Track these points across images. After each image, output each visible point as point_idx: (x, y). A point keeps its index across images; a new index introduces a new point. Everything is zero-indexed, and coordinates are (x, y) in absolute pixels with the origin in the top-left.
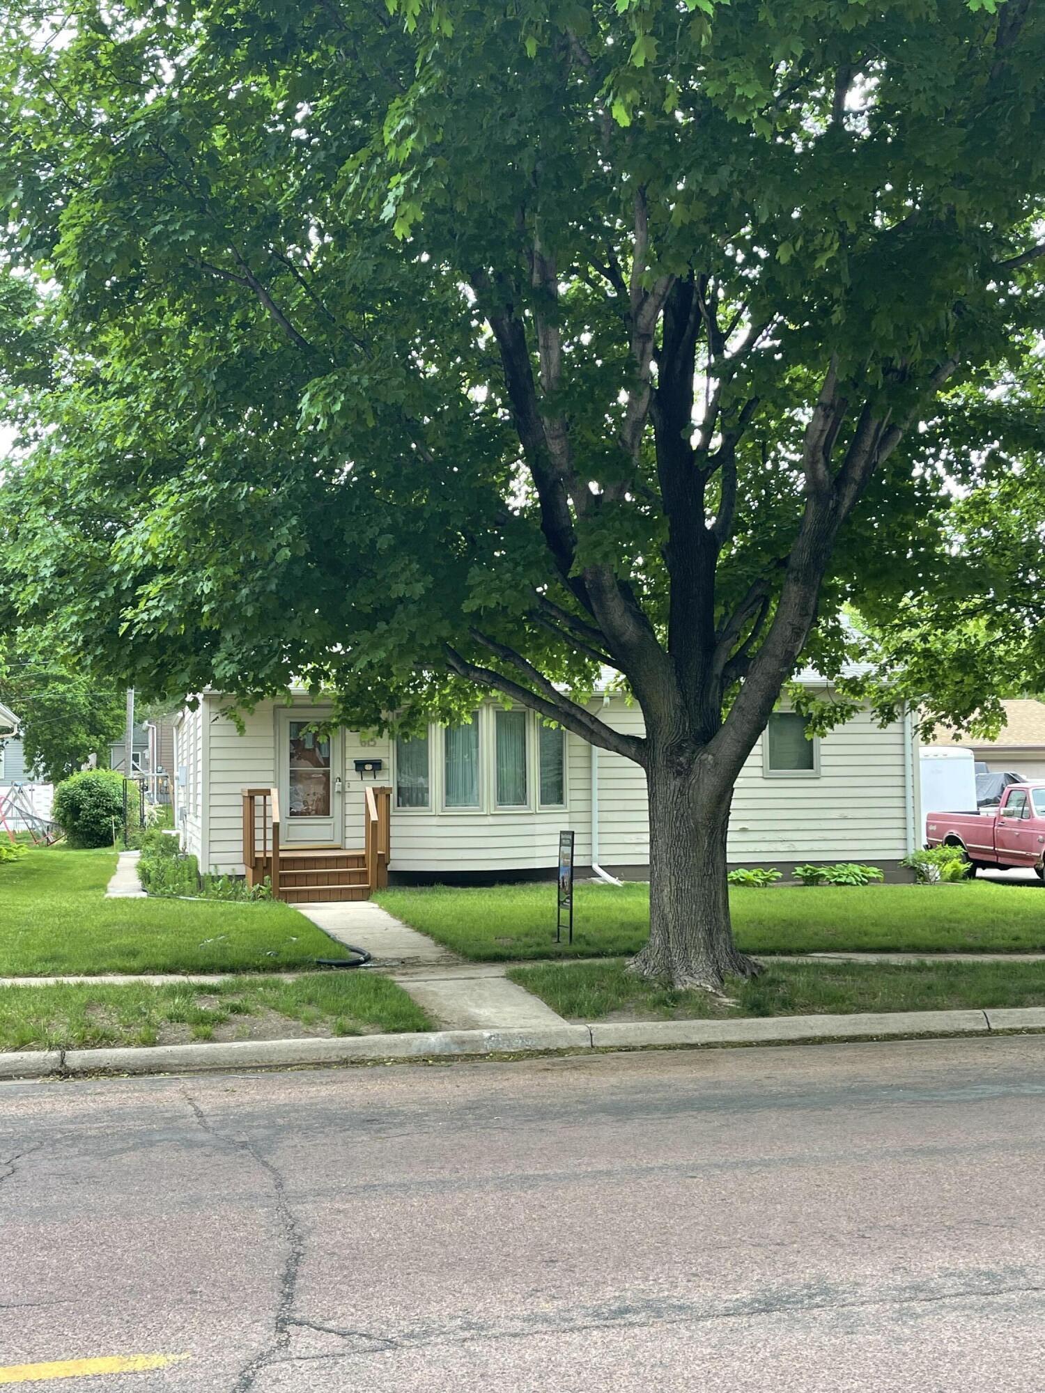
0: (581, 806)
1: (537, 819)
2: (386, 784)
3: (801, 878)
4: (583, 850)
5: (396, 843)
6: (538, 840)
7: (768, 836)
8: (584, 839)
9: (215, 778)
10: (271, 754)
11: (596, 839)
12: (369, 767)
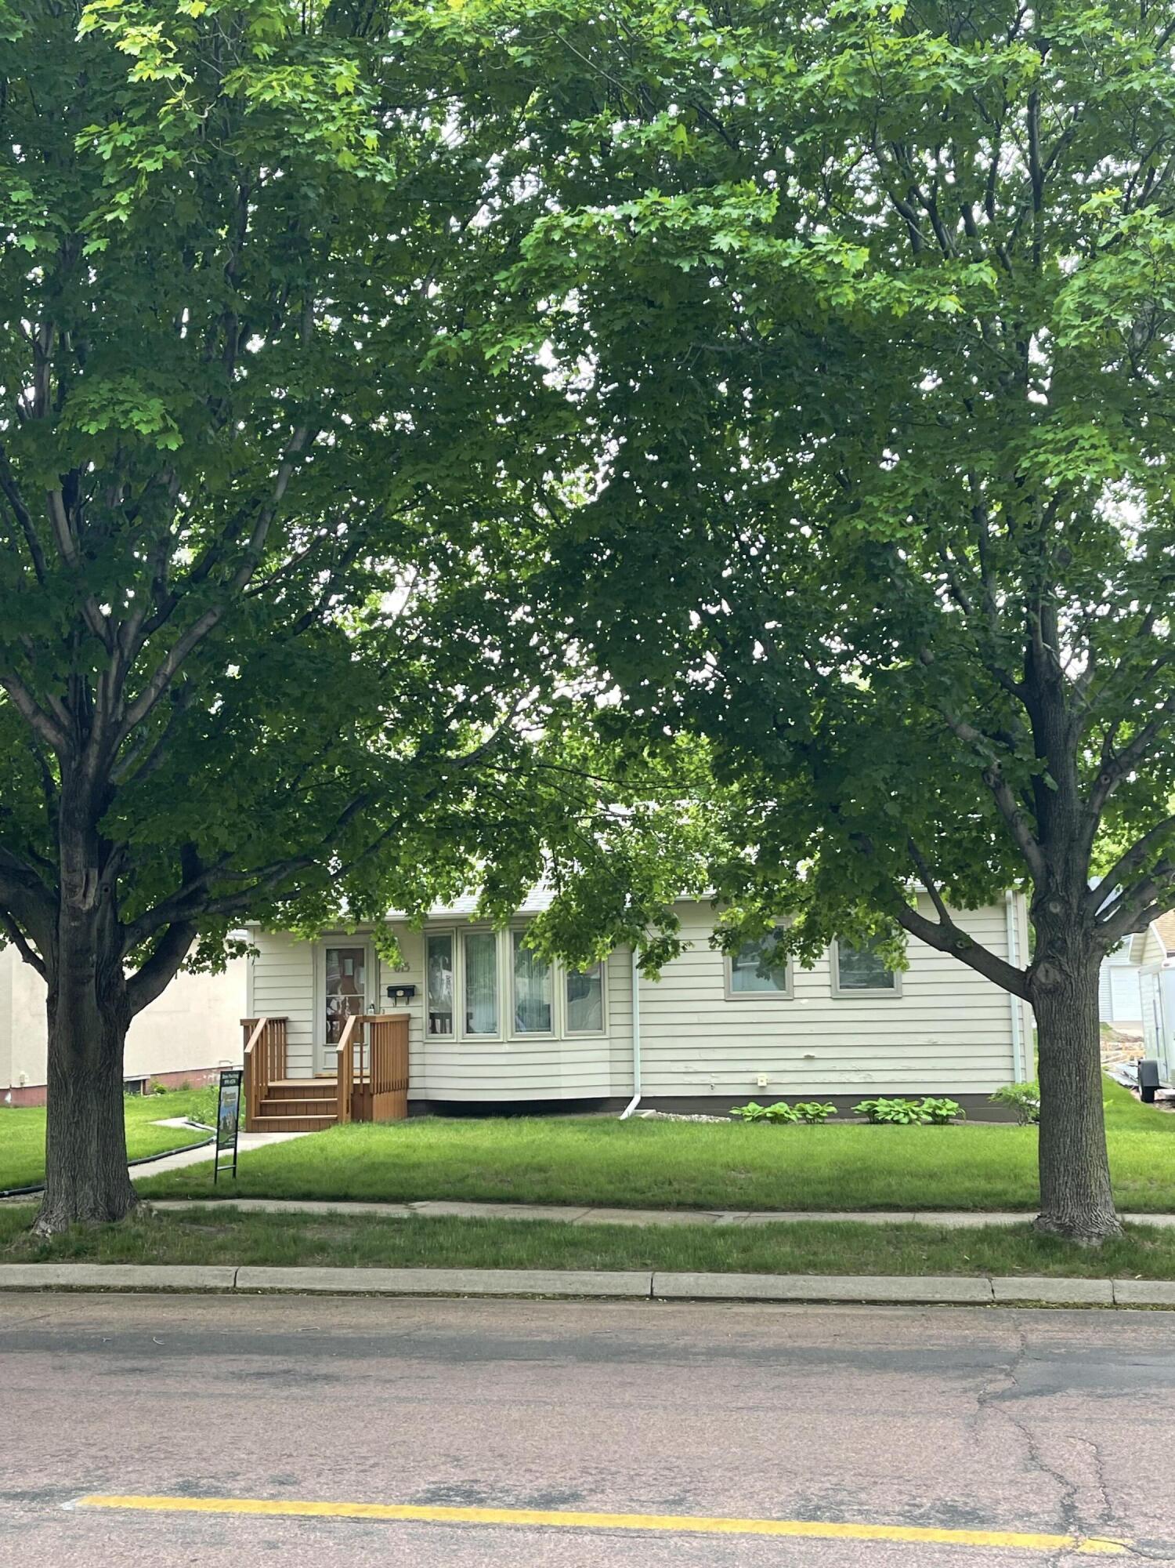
0: (623, 1031)
1: (562, 1046)
2: (418, 1010)
3: (862, 1114)
4: (625, 1079)
5: (429, 1071)
6: (564, 1069)
7: (839, 1065)
8: (625, 1067)
9: (260, 1006)
10: (310, 982)
11: (638, 1067)
12: (400, 993)
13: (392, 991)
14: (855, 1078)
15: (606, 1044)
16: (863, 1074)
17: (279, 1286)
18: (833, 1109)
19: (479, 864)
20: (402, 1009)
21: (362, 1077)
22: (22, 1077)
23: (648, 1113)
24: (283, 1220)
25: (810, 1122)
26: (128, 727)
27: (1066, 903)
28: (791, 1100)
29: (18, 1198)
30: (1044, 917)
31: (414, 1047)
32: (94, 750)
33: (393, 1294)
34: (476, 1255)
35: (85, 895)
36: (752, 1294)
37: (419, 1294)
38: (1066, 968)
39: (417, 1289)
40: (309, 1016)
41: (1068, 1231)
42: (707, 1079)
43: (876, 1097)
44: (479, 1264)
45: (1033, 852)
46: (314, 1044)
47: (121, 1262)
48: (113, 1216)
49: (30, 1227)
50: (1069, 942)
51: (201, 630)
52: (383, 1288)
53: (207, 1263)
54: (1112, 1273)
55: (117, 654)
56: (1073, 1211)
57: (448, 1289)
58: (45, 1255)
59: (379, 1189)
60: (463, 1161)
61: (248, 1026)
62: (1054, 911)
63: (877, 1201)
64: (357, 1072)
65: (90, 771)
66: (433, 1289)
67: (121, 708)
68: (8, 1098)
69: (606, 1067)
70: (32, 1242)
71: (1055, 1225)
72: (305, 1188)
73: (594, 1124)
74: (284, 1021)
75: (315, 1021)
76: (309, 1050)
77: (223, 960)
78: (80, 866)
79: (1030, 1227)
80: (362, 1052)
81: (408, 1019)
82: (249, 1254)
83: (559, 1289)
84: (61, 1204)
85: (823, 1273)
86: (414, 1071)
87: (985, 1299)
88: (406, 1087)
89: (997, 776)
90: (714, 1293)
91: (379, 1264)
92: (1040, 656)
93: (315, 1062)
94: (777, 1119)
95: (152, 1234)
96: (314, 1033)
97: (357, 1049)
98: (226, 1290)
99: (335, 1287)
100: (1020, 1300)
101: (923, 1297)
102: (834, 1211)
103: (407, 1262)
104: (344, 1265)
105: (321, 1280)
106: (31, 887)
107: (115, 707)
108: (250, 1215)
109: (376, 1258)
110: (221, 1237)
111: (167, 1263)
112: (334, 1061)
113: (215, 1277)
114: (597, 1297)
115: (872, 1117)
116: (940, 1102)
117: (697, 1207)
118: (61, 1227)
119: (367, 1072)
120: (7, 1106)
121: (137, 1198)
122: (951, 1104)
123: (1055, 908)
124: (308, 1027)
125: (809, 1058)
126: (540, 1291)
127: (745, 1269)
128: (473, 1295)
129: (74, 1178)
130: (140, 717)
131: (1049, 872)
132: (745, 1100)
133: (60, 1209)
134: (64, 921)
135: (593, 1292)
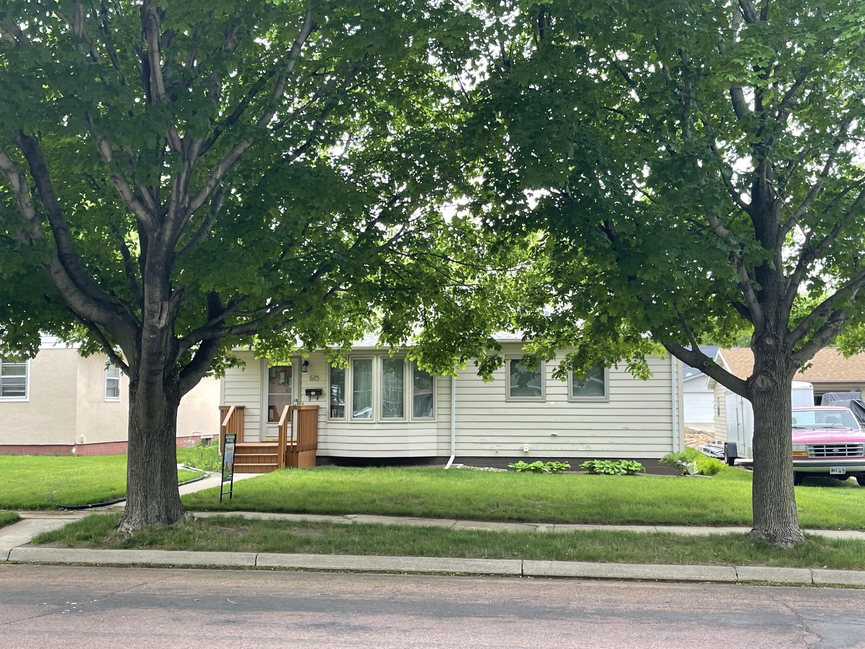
0: (445, 418)
1: (410, 426)
2: (324, 403)
3: (586, 468)
4: (446, 446)
5: (329, 439)
6: (410, 440)
7: (571, 440)
8: (446, 439)
9: (228, 399)
10: (259, 385)
11: (454, 439)
12: (313, 393)
13: (308, 392)
14: (580, 448)
15: (435, 426)
16: (585, 446)
17: (285, 565)
18: (568, 465)
19: (379, 313)
20: (314, 402)
21: (292, 442)
22: (82, 438)
23: (460, 466)
24: (275, 524)
25: (555, 472)
26: (192, 211)
27: (776, 338)
28: (544, 460)
29: (98, 509)
30: (762, 348)
31: (321, 425)
32: (169, 226)
33: (357, 571)
34: (407, 547)
35: (160, 318)
36: (585, 574)
37: (375, 572)
38: (775, 378)
39: (373, 568)
40: (258, 405)
41: (772, 538)
42: (494, 447)
43: (593, 459)
44: (412, 553)
45: (757, 308)
46: (261, 422)
47: (181, 549)
48: (170, 521)
49: (117, 527)
50: (777, 363)
51: (239, 151)
52: (351, 567)
53: (237, 551)
54: (809, 564)
55: (187, 164)
56: (775, 527)
57: (393, 568)
58: (130, 544)
59: (324, 506)
60: (365, 491)
61: (224, 410)
62: (769, 343)
63: (630, 518)
64: (289, 439)
65: (167, 238)
66: (383, 568)
67: (187, 199)
68: (74, 450)
69: (435, 439)
70: (121, 536)
71: (764, 534)
72: (278, 506)
73: (431, 471)
74: (242, 408)
75: (261, 409)
76: (257, 426)
77: (222, 369)
78: (158, 299)
79: (747, 535)
80: (292, 427)
81: (317, 409)
82: (263, 545)
83: (464, 569)
84: (137, 513)
85: (628, 562)
86: (320, 439)
87: (732, 579)
88: (315, 448)
89: (739, 259)
90: (562, 574)
91: (346, 552)
92: (763, 187)
93: (261, 432)
94: (537, 470)
95: (198, 532)
96: (261, 415)
97: (289, 425)
98: (251, 568)
99: (320, 566)
100: (754, 581)
101: (693, 578)
102: (604, 524)
103: (364, 552)
104: (325, 553)
105: (311, 562)
106: (120, 314)
107: (184, 199)
108: (253, 521)
109: (344, 548)
110: (241, 535)
111: (211, 550)
112: (275, 432)
113: (242, 559)
114: (488, 575)
115: (592, 470)
116: (630, 463)
117: (521, 520)
118: (139, 527)
119: (295, 438)
120: (73, 455)
121: (186, 509)
122: (636, 464)
123: (769, 342)
124: (257, 412)
125: (554, 436)
126: (451, 570)
127: (579, 558)
128: (409, 572)
129: (146, 497)
130: (199, 205)
131: (766, 319)
132: (516, 459)
133: (137, 516)
134: (145, 334)
135: (485, 571)
